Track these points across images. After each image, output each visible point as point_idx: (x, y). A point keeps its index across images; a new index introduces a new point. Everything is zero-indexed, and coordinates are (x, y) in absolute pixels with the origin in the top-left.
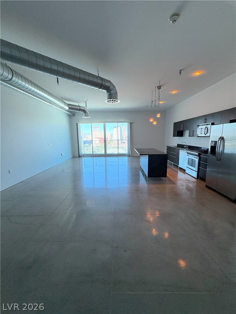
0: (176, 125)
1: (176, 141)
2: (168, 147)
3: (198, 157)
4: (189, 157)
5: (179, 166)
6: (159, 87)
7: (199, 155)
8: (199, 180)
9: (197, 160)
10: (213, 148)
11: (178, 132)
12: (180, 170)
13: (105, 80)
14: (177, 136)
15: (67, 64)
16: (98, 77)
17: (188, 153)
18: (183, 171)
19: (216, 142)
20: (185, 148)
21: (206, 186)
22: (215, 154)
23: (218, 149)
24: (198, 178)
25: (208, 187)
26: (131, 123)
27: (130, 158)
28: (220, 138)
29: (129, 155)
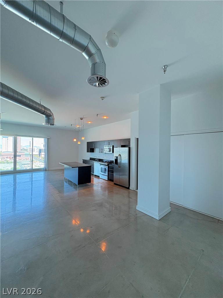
0: (89, 144)
1: (88, 156)
2: (83, 160)
3: (107, 166)
4: (102, 167)
5: (94, 174)
6: (82, 119)
7: (108, 165)
8: (109, 181)
9: (107, 168)
10: (116, 160)
11: (91, 149)
12: (95, 176)
13: (47, 108)
14: (90, 152)
15: (28, 98)
16: (39, 105)
17: (100, 164)
18: (98, 177)
19: (117, 157)
20: (96, 161)
21: (114, 183)
22: (117, 164)
23: (119, 161)
24: (108, 180)
25: (115, 184)
26: (48, 139)
27: (47, 172)
28: (119, 155)
29: (45, 170)
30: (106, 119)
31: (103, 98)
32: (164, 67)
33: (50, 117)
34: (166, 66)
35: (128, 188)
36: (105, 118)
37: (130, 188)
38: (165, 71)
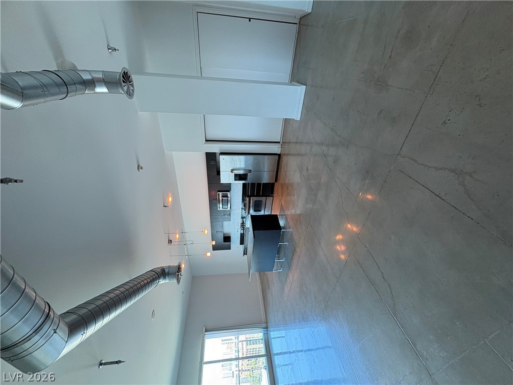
3: (251, 198)
7: (249, 197)
8: (273, 193)
9: (254, 199)
10: (241, 177)
22: (246, 175)
23: (241, 172)
24: (273, 196)
25: (276, 180)
26: (206, 331)
27: (269, 325)
28: (232, 172)
29: (266, 329)
30: (173, 199)
31: (139, 167)
32: (110, 49)
33: (166, 271)
34: (109, 47)
35: (279, 155)
36: (170, 199)
37: (279, 153)
38: (115, 49)
